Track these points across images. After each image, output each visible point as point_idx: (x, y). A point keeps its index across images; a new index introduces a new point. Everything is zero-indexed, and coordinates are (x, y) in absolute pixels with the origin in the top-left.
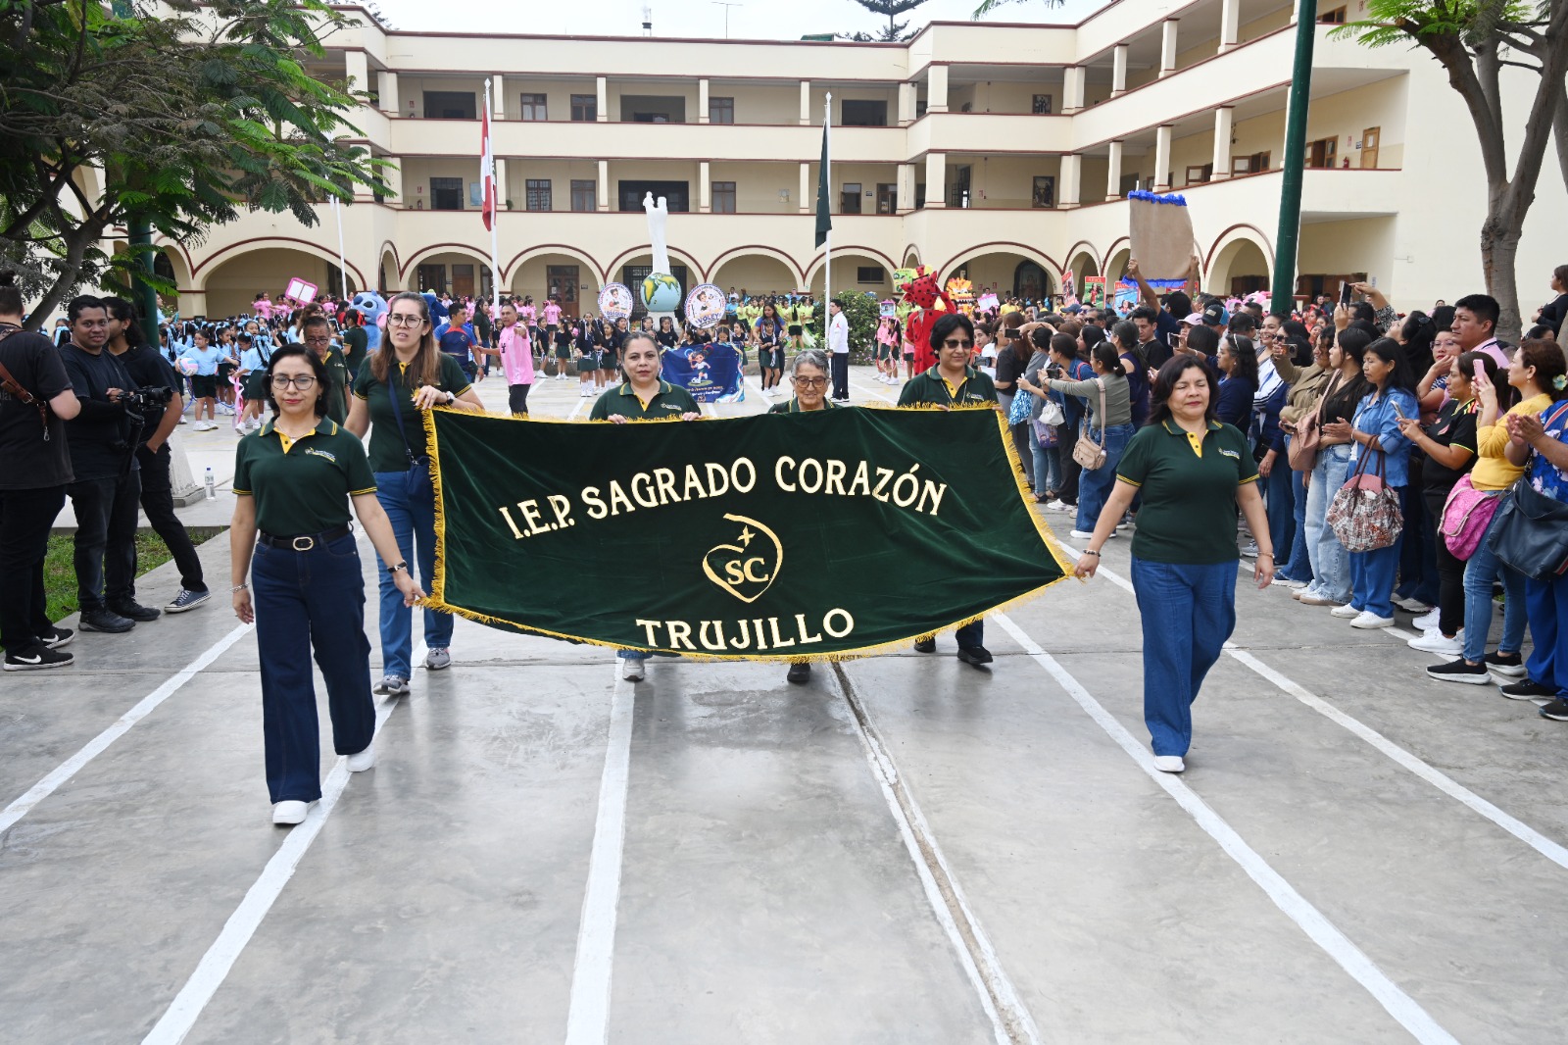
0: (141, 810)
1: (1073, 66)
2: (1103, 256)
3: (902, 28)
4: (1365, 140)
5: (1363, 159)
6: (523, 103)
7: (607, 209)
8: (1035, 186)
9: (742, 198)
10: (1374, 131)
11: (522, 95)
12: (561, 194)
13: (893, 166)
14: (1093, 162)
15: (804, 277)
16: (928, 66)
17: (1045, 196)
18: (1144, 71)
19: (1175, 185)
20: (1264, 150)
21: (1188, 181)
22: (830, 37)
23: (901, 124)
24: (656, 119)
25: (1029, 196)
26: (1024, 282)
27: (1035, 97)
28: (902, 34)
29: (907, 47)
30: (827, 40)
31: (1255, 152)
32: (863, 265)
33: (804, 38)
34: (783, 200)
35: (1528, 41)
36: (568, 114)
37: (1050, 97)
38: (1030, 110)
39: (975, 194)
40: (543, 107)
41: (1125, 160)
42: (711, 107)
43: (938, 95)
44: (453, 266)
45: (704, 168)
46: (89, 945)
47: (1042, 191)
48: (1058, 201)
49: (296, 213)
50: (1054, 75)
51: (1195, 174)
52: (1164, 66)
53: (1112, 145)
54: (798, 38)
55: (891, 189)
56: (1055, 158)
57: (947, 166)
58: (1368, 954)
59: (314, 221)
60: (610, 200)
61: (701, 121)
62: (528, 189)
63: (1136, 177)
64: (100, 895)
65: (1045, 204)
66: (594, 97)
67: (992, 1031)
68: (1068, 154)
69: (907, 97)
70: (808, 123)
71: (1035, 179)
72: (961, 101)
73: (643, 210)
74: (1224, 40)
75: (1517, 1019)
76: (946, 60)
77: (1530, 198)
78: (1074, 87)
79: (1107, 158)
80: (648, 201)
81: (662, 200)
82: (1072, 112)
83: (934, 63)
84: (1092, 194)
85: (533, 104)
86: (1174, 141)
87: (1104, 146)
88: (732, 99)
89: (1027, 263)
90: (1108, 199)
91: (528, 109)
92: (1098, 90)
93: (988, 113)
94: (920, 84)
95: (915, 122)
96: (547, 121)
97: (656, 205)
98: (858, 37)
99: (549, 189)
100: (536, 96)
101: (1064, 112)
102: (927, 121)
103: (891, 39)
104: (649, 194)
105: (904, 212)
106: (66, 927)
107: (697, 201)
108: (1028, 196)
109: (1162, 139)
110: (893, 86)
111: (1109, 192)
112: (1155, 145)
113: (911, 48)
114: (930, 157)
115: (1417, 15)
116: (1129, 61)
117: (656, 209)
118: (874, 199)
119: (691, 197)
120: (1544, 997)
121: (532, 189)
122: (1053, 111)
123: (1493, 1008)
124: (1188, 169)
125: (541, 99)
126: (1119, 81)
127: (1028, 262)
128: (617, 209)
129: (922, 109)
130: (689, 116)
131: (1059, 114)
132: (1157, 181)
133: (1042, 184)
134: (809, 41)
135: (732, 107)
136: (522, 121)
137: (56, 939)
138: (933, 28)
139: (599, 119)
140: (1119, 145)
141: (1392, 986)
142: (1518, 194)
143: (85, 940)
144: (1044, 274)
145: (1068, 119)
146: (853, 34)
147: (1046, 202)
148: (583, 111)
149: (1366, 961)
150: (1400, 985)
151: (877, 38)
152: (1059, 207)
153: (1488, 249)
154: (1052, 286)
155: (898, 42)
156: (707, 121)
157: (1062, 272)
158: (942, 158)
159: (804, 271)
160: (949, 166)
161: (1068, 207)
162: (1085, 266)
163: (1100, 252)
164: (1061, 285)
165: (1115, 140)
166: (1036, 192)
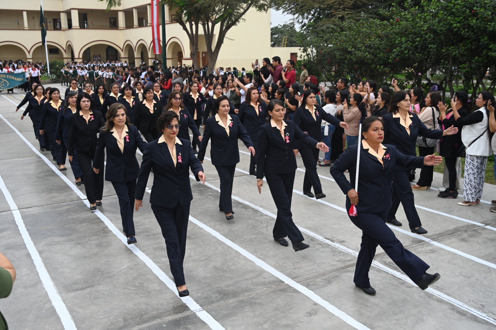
2: (135, 45)
13: (58, 13)
14: (128, 14)
15: (29, 52)
17: (114, 25)
26: (110, 53)
32: (51, 48)
34: (17, 24)
39: (89, 23)
41: (139, 13)
47: (113, 23)
48: (118, 26)
55: (58, 20)
56: (116, 12)
65: (114, 27)
68: (120, 11)
71: (110, 18)
79: (133, 14)
84: (129, 25)
87: (132, 9)
89: (109, 47)
90: (134, 27)
105: (64, 29)
108: (108, 24)
109: (149, 9)
111: (135, 24)
112: (147, 11)
114: (72, 11)
118: (52, 24)
132: (149, 22)
133: (112, 20)
140: (136, 10)
144: (116, 51)
147: (115, 26)
152: (119, 29)
154: (120, 55)
157: (122, 50)
158: (77, 11)
159: (29, 50)
160: (79, 14)
161: (122, 28)
162: (129, 48)
163: (134, 44)
164: (122, 54)
165: (135, 8)
166: (110, 22)
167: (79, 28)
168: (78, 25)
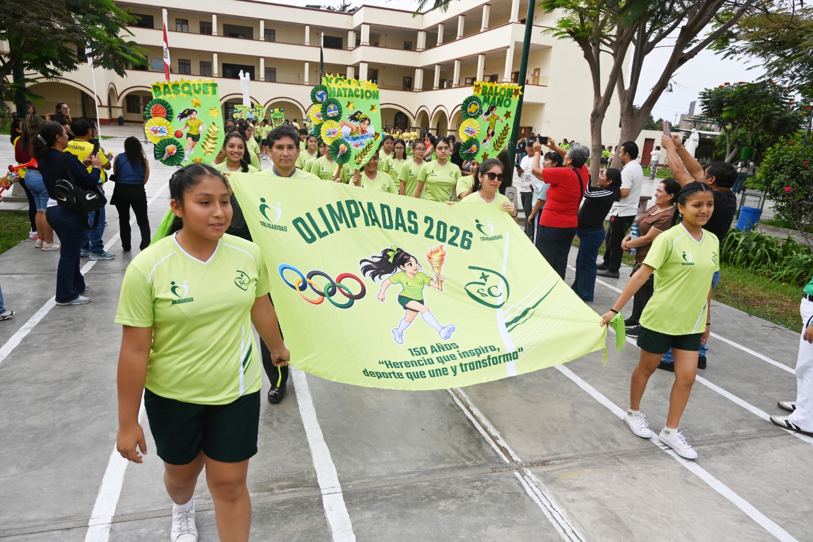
0: (85, 329)
1: (421, 31)
2: (431, 113)
3: (349, 6)
4: (534, 73)
5: (533, 81)
6: (177, 23)
7: (217, 76)
8: (404, 81)
9: (279, 75)
10: (538, 70)
11: (176, 19)
12: (195, 67)
13: (345, 67)
14: (428, 72)
16: (361, 25)
17: (408, 86)
18: (450, 36)
19: (461, 85)
20: (496, 73)
21: (466, 84)
22: (319, 7)
23: (349, 49)
24: (240, 36)
25: (402, 85)
26: (399, 121)
27: (405, 42)
28: (348, 9)
29: (352, 15)
30: (317, 8)
31: (493, 74)
33: (307, 6)
34: (297, 78)
35: (609, 42)
36: (198, 29)
37: (411, 43)
38: (403, 48)
40: (186, 26)
41: (441, 73)
42: (265, 33)
43: (365, 37)
44: (144, 97)
45: (262, 61)
46: (85, 381)
47: (407, 83)
48: (414, 88)
49: (116, 71)
50: (414, 33)
51: (469, 81)
52: (458, 35)
53: (436, 66)
54: (304, 6)
55: (344, 73)
56: (413, 70)
57: (368, 69)
58: (570, 369)
59: (124, 75)
60: (218, 72)
61: (261, 39)
62: (179, 63)
63: (445, 80)
64: (81, 362)
65: (408, 89)
66: (211, 24)
67: (453, 398)
68: (418, 68)
69: (351, 37)
70: (308, 44)
71: (404, 77)
72: (375, 41)
73: (238, 78)
74: (483, 26)
75: (620, 387)
76: (369, 23)
77: (608, 103)
78: (421, 39)
79: (434, 71)
80: (241, 74)
81: (248, 74)
82: (421, 50)
83: (364, 23)
84: (428, 86)
85: (182, 24)
86: (461, 66)
87: (433, 66)
88: (274, 31)
90: (434, 88)
91: (179, 26)
92: (431, 43)
93: (386, 47)
94: (358, 32)
95: (355, 49)
96: (188, 33)
97: (245, 76)
98: (329, 8)
99: (190, 64)
100: (183, 20)
101: (417, 50)
102: (360, 49)
103: (343, 10)
104: (242, 71)
106: (71, 374)
107: (259, 75)
109: (457, 66)
110: (345, 32)
111: (435, 86)
112: (454, 68)
113: (354, 15)
114: (361, 64)
115: (574, 28)
116: (445, 31)
117: (244, 77)
119: (256, 73)
120: (626, 381)
121: (182, 64)
122: (412, 49)
123: (612, 385)
124: (466, 78)
125: (185, 22)
126: (440, 39)
127: (401, 113)
128: (222, 76)
129: (358, 43)
130: (255, 36)
131: (415, 51)
132: (454, 83)
133: (407, 80)
134: (309, 8)
135: (274, 34)
136: (176, 31)
137: (69, 379)
138: (364, 7)
139: (213, 34)
140: (439, 66)
141: (580, 379)
142: (605, 102)
143: (83, 379)
144: (407, 118)
145: (419, 53)
146: (327, 7)
148: (206, 29)
149: (570, 371)
150: (582, 378)
151: (337, 9)
152: (414, 90)
153: (593, 122)
154: (410, 123)
155: (346, 12)
156: (263, 39)
157: (414, 118)
158: (366, 65)
159: (306, 110)
160: (369, 69)
161: (418, 90)
162: (424, 116)
163: (430, 111)
164: (414, 123)
165: (438, 64)
166: (404, 83)
167: (368, 44)
168: (368, 40)
